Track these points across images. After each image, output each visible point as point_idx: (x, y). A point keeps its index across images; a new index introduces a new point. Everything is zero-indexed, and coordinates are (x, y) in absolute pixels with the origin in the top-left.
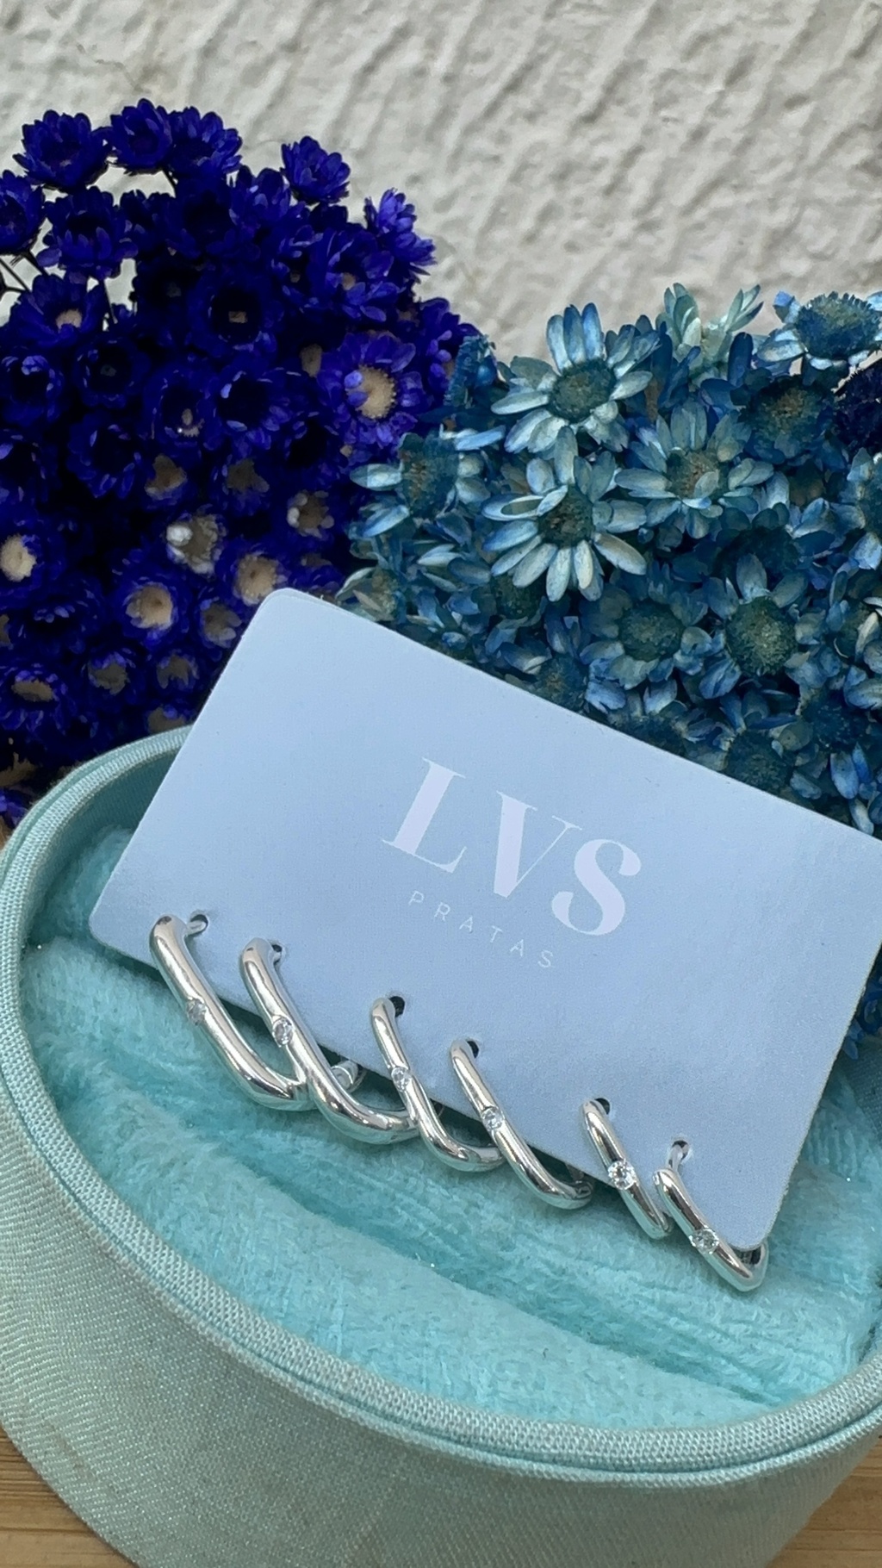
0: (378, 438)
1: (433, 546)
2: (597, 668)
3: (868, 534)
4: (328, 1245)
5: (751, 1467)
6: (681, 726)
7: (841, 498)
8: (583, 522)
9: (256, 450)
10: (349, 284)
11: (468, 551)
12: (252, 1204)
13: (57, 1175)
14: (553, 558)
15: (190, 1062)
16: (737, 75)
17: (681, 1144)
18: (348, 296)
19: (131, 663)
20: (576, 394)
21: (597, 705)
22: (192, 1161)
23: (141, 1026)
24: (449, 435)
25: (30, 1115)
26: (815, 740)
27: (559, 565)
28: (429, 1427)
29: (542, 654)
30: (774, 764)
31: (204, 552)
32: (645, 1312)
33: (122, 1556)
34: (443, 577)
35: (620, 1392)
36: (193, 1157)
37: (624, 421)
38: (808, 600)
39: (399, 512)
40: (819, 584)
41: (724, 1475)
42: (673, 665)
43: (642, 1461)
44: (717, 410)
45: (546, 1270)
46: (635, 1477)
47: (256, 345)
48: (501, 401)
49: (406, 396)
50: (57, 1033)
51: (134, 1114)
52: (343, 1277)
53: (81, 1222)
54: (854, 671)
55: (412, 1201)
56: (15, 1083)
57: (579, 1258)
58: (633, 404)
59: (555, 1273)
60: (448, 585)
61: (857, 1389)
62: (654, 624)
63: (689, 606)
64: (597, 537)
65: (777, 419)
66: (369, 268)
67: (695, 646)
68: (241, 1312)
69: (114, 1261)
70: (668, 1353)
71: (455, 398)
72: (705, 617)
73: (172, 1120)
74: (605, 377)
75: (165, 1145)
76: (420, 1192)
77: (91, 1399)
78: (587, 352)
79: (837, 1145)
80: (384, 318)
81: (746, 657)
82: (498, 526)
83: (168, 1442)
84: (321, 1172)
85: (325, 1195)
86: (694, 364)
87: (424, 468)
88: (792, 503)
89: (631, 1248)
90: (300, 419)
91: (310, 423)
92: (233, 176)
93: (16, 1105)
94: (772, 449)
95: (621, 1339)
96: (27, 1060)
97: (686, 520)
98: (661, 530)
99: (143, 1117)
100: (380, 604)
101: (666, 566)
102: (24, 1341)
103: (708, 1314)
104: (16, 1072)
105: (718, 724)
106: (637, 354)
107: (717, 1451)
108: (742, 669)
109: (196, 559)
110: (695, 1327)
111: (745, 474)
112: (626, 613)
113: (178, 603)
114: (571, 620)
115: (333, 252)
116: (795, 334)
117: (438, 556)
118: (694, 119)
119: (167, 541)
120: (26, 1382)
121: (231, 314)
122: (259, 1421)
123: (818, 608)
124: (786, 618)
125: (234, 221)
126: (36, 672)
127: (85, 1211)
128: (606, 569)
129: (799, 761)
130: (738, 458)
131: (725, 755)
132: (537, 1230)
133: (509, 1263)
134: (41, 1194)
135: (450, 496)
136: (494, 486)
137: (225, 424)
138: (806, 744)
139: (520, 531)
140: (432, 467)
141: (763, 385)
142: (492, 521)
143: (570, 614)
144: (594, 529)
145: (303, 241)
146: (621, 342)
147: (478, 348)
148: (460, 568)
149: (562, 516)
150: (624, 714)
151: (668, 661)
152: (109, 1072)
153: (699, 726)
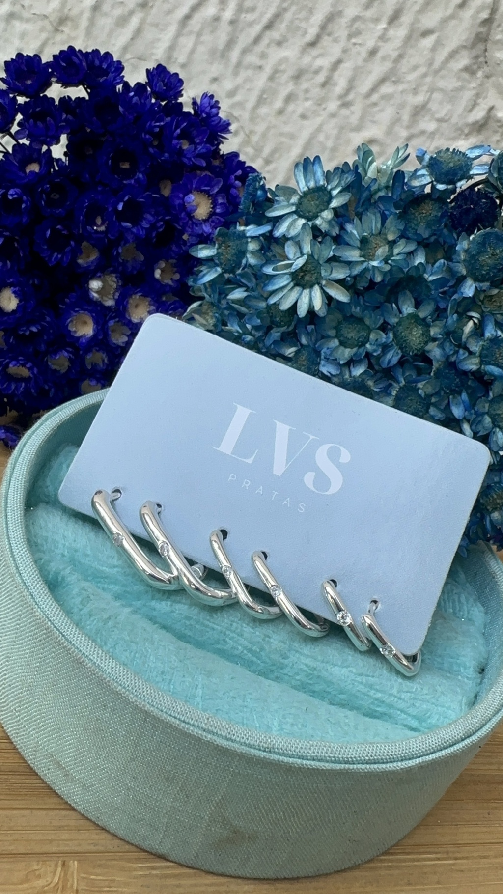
0: (204, 231)
1: (234, 289)
2: (325, 353)
3: (468, 278)
4: (192, 658)
5: (414, 761)
6: (370, 383)
7: (453, 259)
8: (316, 274)
9: (137, 237)
10: (186, 146)
11: (254, 291)
12: (152, 637)
13: (52, 624)
14: (301, 294)
15: (115, 567)
16: (394, 19)
17: (375, 602)
18: (185, 153)
19: (71, 355)
20: (311, 205)
21: (325, 373)
22: (120, 617)
23: (89, 548)
24: (242, 228)
25: (36, 593)
26: (441, 389)
27: (303, 298)
28: (249, 744)
29: (295, 346)
30: (419, 402)
31: (110, 294)
32: (358, 688)
33: (90, 820)
34: (241, 306)
35: (346, 728)
36: (119, 615)
37: (336, 219)
38: (437, 313)
39: (216, 271)
40: (442, 305)
41: (400, 765)
42: (365, 350)
43: (358, 759)
44: (387, 212)
45: (306, 668)
46: (355, 766)
47: (135, 181)
48: (270, 210)
49: (218, 207)
50: (44, 553)
51: (88, 593)
52: (201, 674)
53: (66, 647)
54: (461, 351)
55: (235, 635)
56: (27, 578)
57: (323, 662)
58: (342, 210)
59: (310, 670)
60: (243, 309)
61: (468, 723)
62: (355, 328)
63: (374, 319)
64: (324, 283)
65: (419, 217)
66: (197, 136)
67: (377, 340)
68: (151, 690)
69: (84, 666)
70: (370, 709)
71: (244, 208)
72: (382, 324)
73: (108, 596)
74: (326, 196)
75: (105, 609)
76: (238, 630)
77: (73, 739)
78: (316, 182)
79: (457, 603)
80: (205, 164)
81: (404, 345)
82: (271, 277)
83: (114, 758)
84: (187, 622)
85: (190, 633)
86: (374, 187)
87: (229, 246)
88: (427, 262)
89: (350, 656)
90: (161, 220)
91: (166, 222)
92: (120, 87)
93: (28, 589)
94: (416, 233)
95: (346, 702)
96: (32, 566)
97: (371, 272)
98: (358, 278)
99: (93, 595)
100: (207, 321)
101: (361, 297)
102: (36, 712)
104: (27, 572)
105: (390, 381)
106: (343, 183)
107: (397, 753)
108: (402, 352)
109: (105, 298)
110: (383, 695)
111: (402, 247)
112: (340, 323)
113: (96, 322)
114: (310, 327)
115: (176, 129)
116: (427, 171)
117: (238, 294)
118: (371, 44)
119: (89, 289)
120: (37, 733)
121: (121, 164)
122: (162, 745)
123: (442, 319)
124: (425, 324)
125: (122, 112)
126: (21, 362)
127: (68, 641)
128: (329, 300)
129: (433, 400)
130: (398, 239)
131: (394, 398)
132: (301, 649)
133: (287, 666)
134: (44, 634)
135: (244, 261)
136: (267, 256)
137: (120, 224)
138: (436, 390)
139: (282, 280)
140: (233, 246)
141: (411, 199)
142: (267, 275)
143: (310, 324)
144: (322, 278)
145: (159, 122)
146: (334, 176)
147: (257, 180)
148: (250, 301)
149: (304, 272)
150: (340, 377)
151: (363, 348)
152: (74, 572)
153: (380, 383)
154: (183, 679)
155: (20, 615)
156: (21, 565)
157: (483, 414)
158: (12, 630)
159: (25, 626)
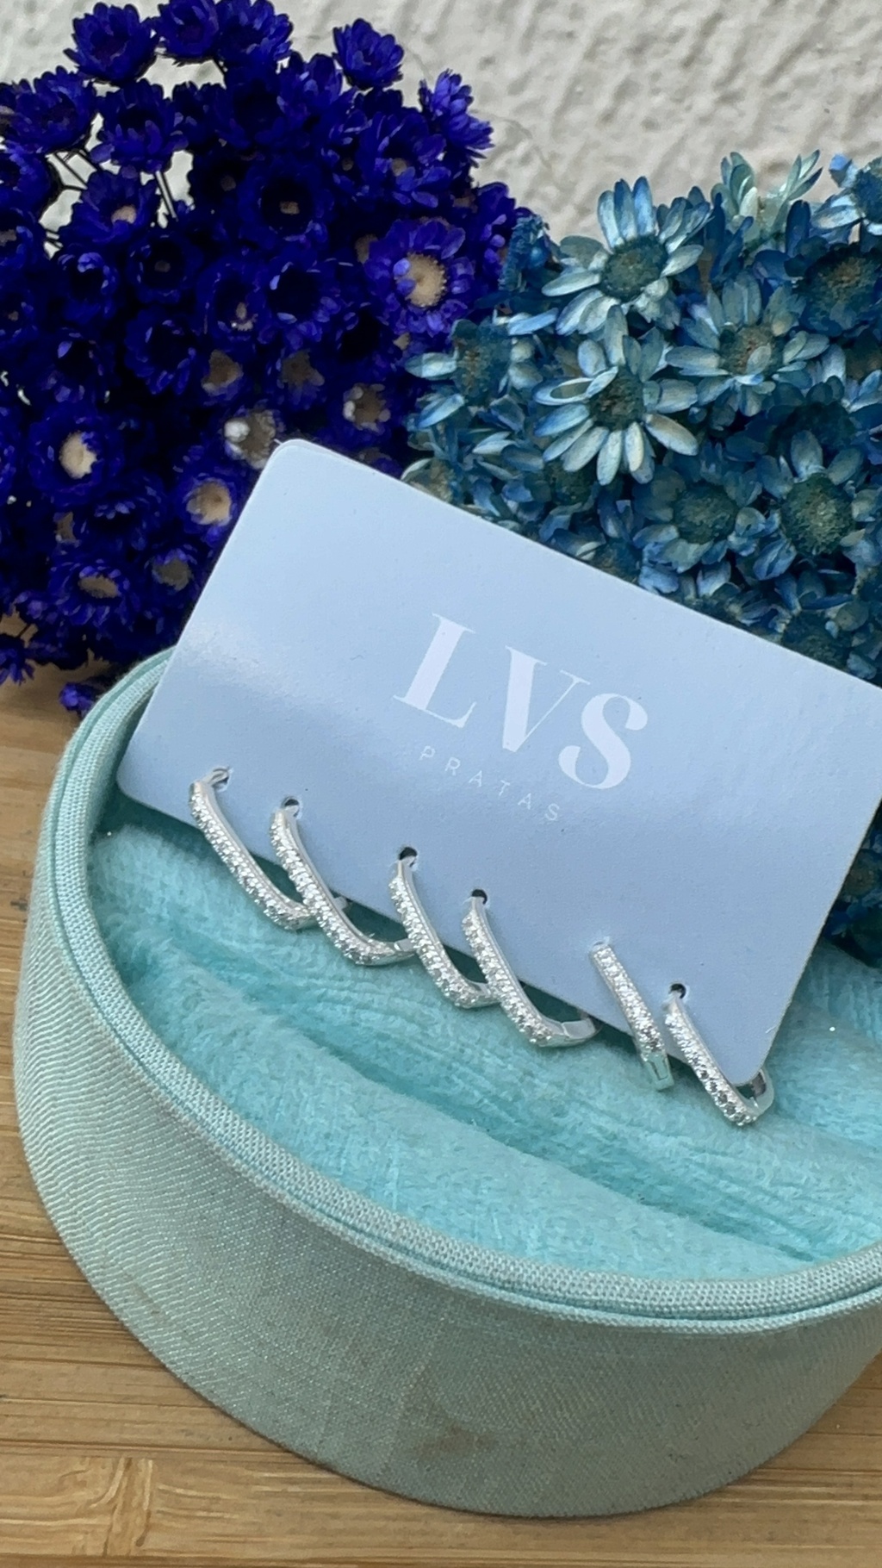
0: (428, 327)
1: (487, 434)
2: (650, 552)
4: (385, 1109)
5: (790, 1316)
6: (735, 609)
8: (633, 403)
9: (307, 341)
10: (400, 169)
11: (522, 439)
12: (312, 1071)
13: (122, 1041)
14: (605, 442)
18: (398, 182)
19: (192, 560)
20: (628, 272)
22: (255, 1031)
23: (206, 907)
24: (502, 321)
25: (97, 986)
26: (871, 619)
27: (610, 448)
28: (474, 1274)
29: (596, 540)
30: (830, 643)
31: (263, 447)
32: (695, 1175)
34: (497, 465)
35: (668, 1249)
36: (255, 1028)
37: (675, 297)
38: (864, 476)
39: (455, 401)
40: (874, 459)
41: (762, 1324)
42: (726, 547)
43: (682, 1309)
44: (773, 283)
45: (598, 1135)
46: (674, 1323)
47: (308, 236)
48: (552, 283)
49: (456, 282)
50: (126, 913)
51: (198, 987)
52: (398, 1139)
53: (144, 1084)
55: (466, 1070)
56: (83, 957)
57: (631, 1124)
58: (687, 281)
59: (607, 1138)
60: (503, 473)
62: (708, 505)
63: (742, 486)
64: (649, 418)
65: (834, 290)
66: (424, 151)
67: (749, 527)
68: (295, 1167)
69: (177, 1120)
70: (715, 1212)
71: (510, 283)
72: (759, 497)
73: (236, 994)
74: (657, 253)
75: (228, 1017)
76: (476, 1061)
77: (163, 1249)
78: (638, 228)
80: (435, 204)
81: (800, 536)
82: (551, 410)
83: (234, 1288)
84: (379, 1044)
85: (385, 1064)
86: (750, 236)
87: (478, 355)
88: (848, 376)
89: (681, 1115)
90: (351, 309)
91: (362, 313)
92: (284, 63)
93: (84, 977)
94: (826, 321)
95: (672, 1201)
96: (94, 936)
97: (739, 397)
98: (715, 409)
99: (207, 990)
100: (439, 495)
101: (719, 445)
102: (101, 1198)
103: (758, 1177)
104: (84, 948)
105: (774, 606)
106: (689, 227)
107: (757, 1301)
108: (797, 549)
109: (255, 455)
110: (743, 1189)
111: (799, 348)
112: (680, 496)
113: (236, 498)
114: (623, 504)
115: (381, 138)
116: (852, 199)
117: (493, 444)
119: (226, 438)
120: (105, 1235)
121: (282, 205)
122: (315, 1268)
123: (875, 485)
124: (842, 496)
125: (282, 109)
126: (100, 568)
127: (149, 1074)
128: (658, 452)
129: (856, 642)
130: (793, 332)
131: (781, 637)
133: (563, 1129)
134: (109, 1059)
135: (503, 383)
136: (547, 371)
137: (277, 319)
138: (862, 622)
139: (570, 416)
140: (485, 353)
141: (821, 255)
142: (545, 406)
143: (623, 497)
144: (645, 410)
145: (355, 126)
146: (673, 214)
147: (531, 230)
148: (513, 455)
149: (612, 398)
151: (722, 543)
152: (175, 950)
153: (754, 609)
154: (364, 1149)
155: (69, 1025)
156: (73, 934)
158: (60, 1051)
159: (79, 1044)
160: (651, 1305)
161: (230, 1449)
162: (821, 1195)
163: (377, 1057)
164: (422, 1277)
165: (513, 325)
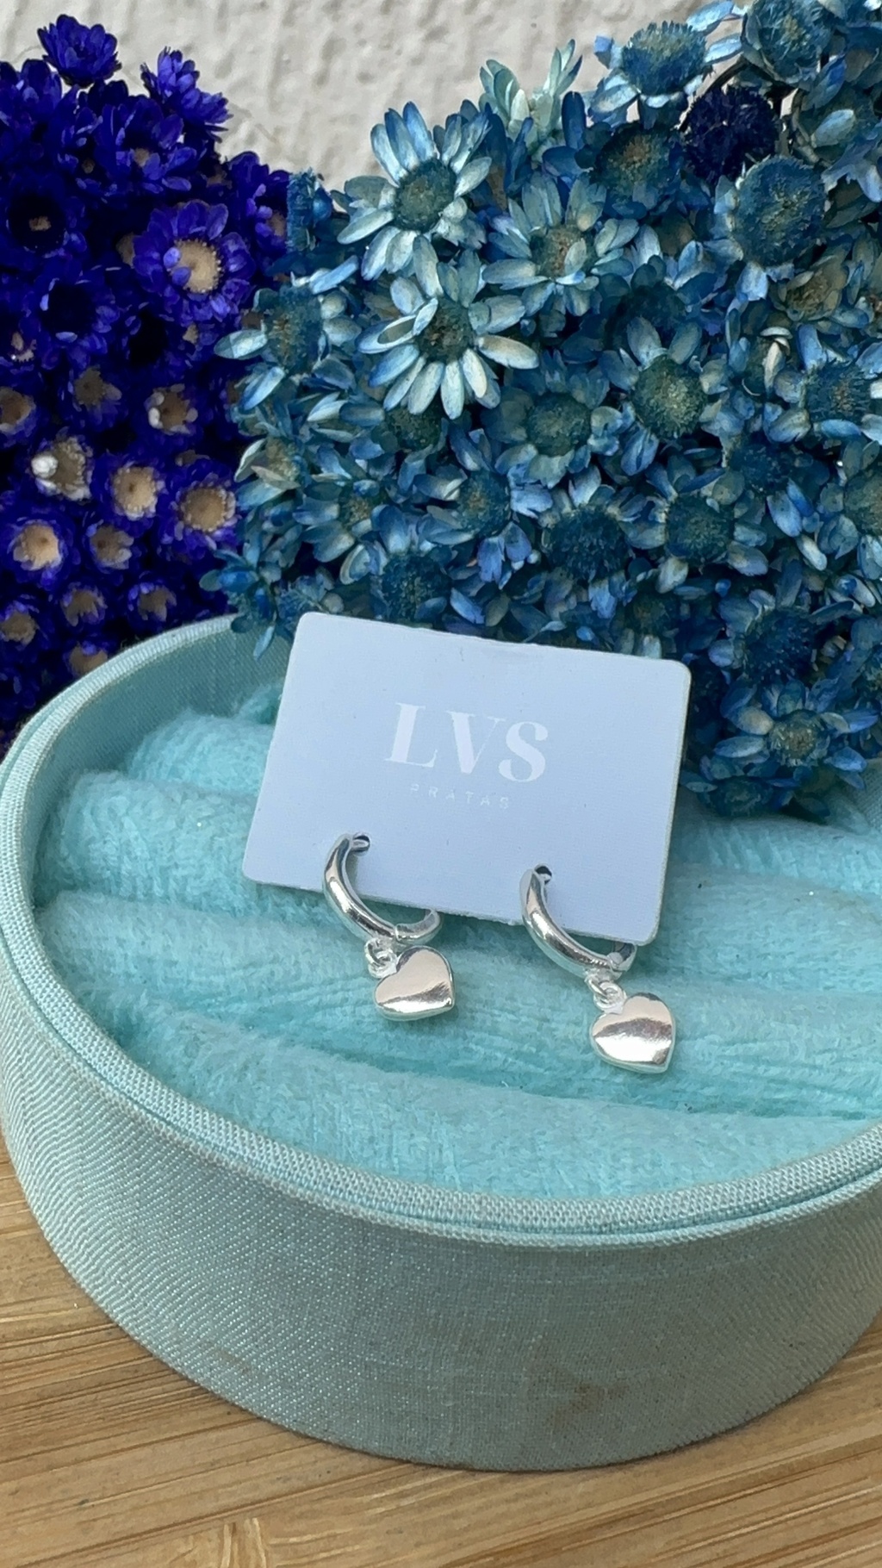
0: (217, 313)
1: (315, 401)
2: (515, 475)
3: (749, 264)
4: (418, 1097)
6: (613, 510)
7: (712, 235)
8: (462, 330)
9: (94, 356)
10: (143, 159)
11: (354, 394)
12: (334, 1080)
13: (141, 1107)
14: (443, 375)
18: (145, 173)
20: (420, 201)
21: (525, 512)
22: (264, 1059)
24: (302, 281)
25: (96, 1059)
26: (748, 487)
27: (450, 381)
28: (569, 1227)
29: (456, 477)
30: (714, 523)
31: (76, 477)
32: (732, 1069)
34: (337, 429)
35: (733, 1148)
36: (263, 1055)
37: (475, 216)
38: (706, 348)
39: (274, 375)
40: (713, 330)
42: (589, 451)
44: (565, 179)
46: (773, 1214)
48: (345, 231)
49: (231, 260)
50: (94, 981)
51: (193, 1032)
52: (441, 1123)
53: (179, 1143)
54: (769, 408)
56: (71, 1035)
58: (481, 195)
60: (343, 435)
62: (560, 416)
63: (590, 387)
64: (481, 342)
65: (628, 172)
66: (163, 136)
67: (606, 427)
68: (360, 1178)
69: (223, 1168)
70: (765, 1101)
71: (297, 244)
72: (609, 394)
73: (233, 1027)
74: (443, 176)
75: (232, 1052)
77: (240, 1304)
78: (419, 154)
80: (189, 187)
81: (659, 423)
82: (378, 359)
84: (389, 1035)
85: (401, 1054)
86: (530, 139)
87: (287, 321)
88: (665, 253)
90: (130, 313)
93: (80, 1055)
94: (631, 203)
95: (717, 1101)
96: (75, 1010)
97: (564, 299)
98: (542, 317)
99: (204, 1032)
100: (282, 474)
101: (557, 353)
102: (158, 1273)
105: (649, 498)
106: (470, 142)
108: (658, 437)
109: (69, 487)
111: (611, 237)
112: (528, 412)
113: (63, 534)
114: (476, 434)
115: (117, 130)
116: (624, 78)
117: (326, 408)
119: (34, 476)
120: (171, 1310)
121: (31, 222)
123: (718, 355)
124: (689, 373)
127: (180, 1131)
128: (499, 372)
129: (738, 513)
130: (600, 223)
131: (663, 527)
134: (131, 1129)
135: (321, 343)
136: (364, 320)
138: (740, 492)
139: (400, 359)
140: (294, 318)
141: (606, 140)
142: (371, 356)
143: (474, 427)
144: (476, 334)
145: (85, 126)
146: (451, 133)
147: (305, 188)
148: (351, 413)
149: (439, 331)
150: (555, 513)
151: (583, 449)
152: (156, 1001)
153: (630, 507)
154: (412, 1142)
155: (78, 1107)
156: (53, 1015)
157: (837, 515)
158: (72, 1137)
159: (94, 1123)
160: (746, 1205)
161: (331, 1483)
162: (855, 1052)
163: (390, 1049)
164: (520, 1247)
165: (315, 282)
